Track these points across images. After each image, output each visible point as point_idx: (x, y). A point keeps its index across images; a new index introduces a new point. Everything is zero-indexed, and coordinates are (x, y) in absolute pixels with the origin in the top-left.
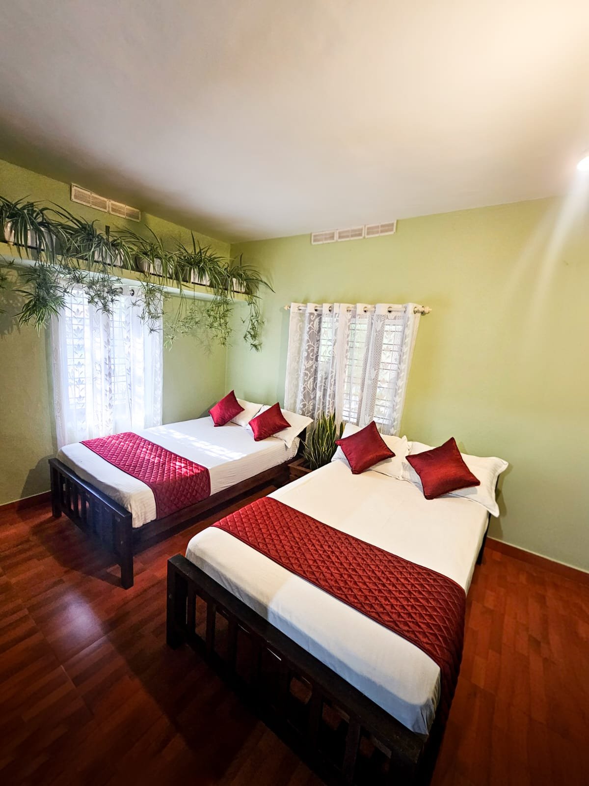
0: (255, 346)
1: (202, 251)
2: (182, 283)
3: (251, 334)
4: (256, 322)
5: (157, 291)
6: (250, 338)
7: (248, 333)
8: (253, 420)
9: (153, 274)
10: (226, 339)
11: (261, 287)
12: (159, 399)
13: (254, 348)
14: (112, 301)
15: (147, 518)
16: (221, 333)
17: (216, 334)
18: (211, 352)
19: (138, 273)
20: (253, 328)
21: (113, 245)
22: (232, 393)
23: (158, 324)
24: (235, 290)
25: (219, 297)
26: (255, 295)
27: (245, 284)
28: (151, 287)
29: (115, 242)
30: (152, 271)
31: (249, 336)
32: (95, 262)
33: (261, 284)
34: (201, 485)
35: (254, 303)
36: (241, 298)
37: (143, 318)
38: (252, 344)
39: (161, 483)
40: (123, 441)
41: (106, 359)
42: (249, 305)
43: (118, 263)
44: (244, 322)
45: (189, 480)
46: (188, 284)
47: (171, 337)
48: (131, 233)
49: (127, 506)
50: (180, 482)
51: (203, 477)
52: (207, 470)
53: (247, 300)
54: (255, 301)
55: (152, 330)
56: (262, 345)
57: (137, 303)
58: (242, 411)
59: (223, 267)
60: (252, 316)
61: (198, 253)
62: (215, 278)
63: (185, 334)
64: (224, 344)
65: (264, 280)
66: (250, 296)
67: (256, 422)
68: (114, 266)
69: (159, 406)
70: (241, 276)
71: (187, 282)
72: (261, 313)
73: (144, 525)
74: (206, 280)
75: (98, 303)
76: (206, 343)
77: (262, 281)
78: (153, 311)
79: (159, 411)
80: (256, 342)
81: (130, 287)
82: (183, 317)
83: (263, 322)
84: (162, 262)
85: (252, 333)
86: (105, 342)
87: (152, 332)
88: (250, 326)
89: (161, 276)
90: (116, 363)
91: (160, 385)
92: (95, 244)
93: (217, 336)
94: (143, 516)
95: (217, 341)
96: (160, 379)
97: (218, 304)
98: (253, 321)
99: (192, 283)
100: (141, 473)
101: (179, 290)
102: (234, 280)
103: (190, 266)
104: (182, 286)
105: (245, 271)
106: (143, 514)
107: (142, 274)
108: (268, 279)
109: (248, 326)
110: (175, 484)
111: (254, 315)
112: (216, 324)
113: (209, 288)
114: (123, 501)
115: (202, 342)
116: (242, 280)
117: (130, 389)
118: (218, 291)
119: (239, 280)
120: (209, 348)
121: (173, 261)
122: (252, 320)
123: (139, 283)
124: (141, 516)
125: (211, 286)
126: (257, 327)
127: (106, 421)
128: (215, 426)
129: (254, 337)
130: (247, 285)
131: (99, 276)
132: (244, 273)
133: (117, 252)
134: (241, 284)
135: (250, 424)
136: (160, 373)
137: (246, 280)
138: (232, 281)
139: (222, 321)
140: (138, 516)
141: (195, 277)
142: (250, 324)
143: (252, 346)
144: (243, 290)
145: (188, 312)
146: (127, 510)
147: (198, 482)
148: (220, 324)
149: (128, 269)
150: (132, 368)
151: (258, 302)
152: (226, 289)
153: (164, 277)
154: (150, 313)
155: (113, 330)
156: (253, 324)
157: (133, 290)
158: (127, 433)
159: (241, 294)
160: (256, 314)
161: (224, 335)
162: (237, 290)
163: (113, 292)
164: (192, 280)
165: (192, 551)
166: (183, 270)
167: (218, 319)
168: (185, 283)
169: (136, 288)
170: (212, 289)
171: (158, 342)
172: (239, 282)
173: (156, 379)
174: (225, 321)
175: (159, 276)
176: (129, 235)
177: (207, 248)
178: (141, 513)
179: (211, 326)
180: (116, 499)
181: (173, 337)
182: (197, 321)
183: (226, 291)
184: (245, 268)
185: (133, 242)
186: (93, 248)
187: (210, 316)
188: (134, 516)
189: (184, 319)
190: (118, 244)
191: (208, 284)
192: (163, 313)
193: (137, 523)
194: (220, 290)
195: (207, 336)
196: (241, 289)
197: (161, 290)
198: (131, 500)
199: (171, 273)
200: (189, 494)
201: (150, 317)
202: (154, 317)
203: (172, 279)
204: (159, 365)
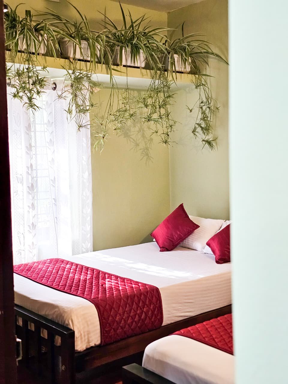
0: (209, 143)
1: (134, 25)
2: (112, 67)
3: (201, 127)
4: (208, 109)
5: (85, 78)
6: (201, 132)
7: (197, 126)
8: (213, 239)
9: (79, 60)
10: (168, 135)
11: (212, 61)
12: (89, 219)
13: (207, 145)
14: (38, 93)
15: (90, 339)
16: (161, 128)
17: (155, 129)
18: (148, 156)
19: (63, 60)
20: (204, 118)
21: (37, 30)
22: (181, 206)
23: (86, 118)
24: (177, 69)
25: (157, 81)
26: (204, 73)
27: (190, 61)
28: (77, 74)
29: (39, 26)
30: (78, 56)
31: (199, 129)
32: (19, 51)
33: (212, 58)
34: (152, 307)
35: (203, 85)
36: (186, 80)
37: (70, 112)
38: (203, 141)
39: (104, 300)
40: (51, 265)
41: (28, 167)
42: (196, 88)
43: (42, 51)
44: (191, 111)
45: (136, 298)
46: (118, 68)
47: (102, 135)
48: (53, 15)
49: (68, 321)
50: (125, 300)
51: (153, 297)
52: (157, 289)
53: (194, 81)
54: (205, 81)
55: (80, 126)
56: (217, 141)
57: (64, 95)
58: (196, 228)
59: (160, 42)
60: (202, 102)
61: (130, 27)
62: (152, 55)
63: (118, 131)
64: (166, 142)
65: (216, 51)
66: (197, 76)
67: (216, 241)
68: (38, 54)
69: (89, 228)
70: (184, 49)
71: (118, 65)
72: (214, 96)
73: (87, 349)
74: (141, 61)
75: (23, 97)
76: (142, 145)
77: (213, 54)
78: (80, 102)
79: (89, 235)
80: (210, 137)
81: (52, 79)
82: (115, 109)
83: (217, 108)
84: (89, 44)
85: (203, 126)
86: (27, 147)
87: (81, 129)
88: (200, 116)
89: (89, 61)
90: (39, 175)
91: (90, 201)
92: (19, 31)
93: (157, 132)
94: (86, 337)
95: (157, 139)
96: (89, 194)
97: (157, 91)
98: (204, 108)
99: (124, 66)
100: (79, 291)
101: (109, 76)
102: (176, 56)
103: (121, 44)
104: (112, 71)
105: (189, 42)
106: (86, 333)
107: (67, 60)
108: (220, 49)
109: (197, 115)
110: (120, 302)
111: (205, 100)
112: (155, 116)
113: (144, 71)
114: (63, 317)
115: (137, 145)
116: (186, 55)
117: (56, 205)
118: (156, 72)
119: (182, 55)
120: (146, 152)
121: (102, 41)
122: (201, 108)
123: (64, 72)
124: (85, 336)
125: (147, 67)
126: (209, 115)
127: (29, 246)
128: (160, 251)
129: (206, 129)
130: (193, 62)
131: (23, 67)
132: (189, 45)
133: (40, 38)
134: (184, 61)
135: (208, 244)
136: (89, 185)
137: (191, 55)
138: (172, 57)
139: (163, 111)
140: (81, 335)
141: (126, 59)
142: (200, 114)
143: (204, 142)
144: (188, 69)
145: (121, 102)
146: (68, 326)
147: (147, 303)
148: (160, 116)
149: (53, 56)
150: (56, 177)
151: (208, 82)
152: (166, 70)
153: (92, 62)
154: (78, 106)
155: (35, 136)
156: (203, 113)
157: (55, 84)
158: (54, 259)
159: (186, 75)
160: (207, 99)
161: (165, 131)
162: (180, 70)
163: (40, 82)
164: (124, 63)
165: (151, 355)
166: (112, 51)
167: (158, 109)
168: (115, 67)
169: (58, 80)
170: (148, 71)
171: (85, 145)
172: (182, 58)
173: (84, 194)
174: (167, 111)
175: (86, 61)
176: (52, 17)
177: (141, 19)
178: (84, 332)
179: (149, 119)
180: (54, 316)
181: (104, 135)
182: (131, 113)
183: (166, 73)
184: (190, 39)
185: (56, 25)
186: (18, 36)
187: (146, 106)
188: (77, 334)
189: (116, 112)
190: (42, 28)
191: (143, 65)
192: (92, 105)
193: (80, 346)
194: (158, 72)
195: (143, 136)
196: (185, 68)
197: (89, 77)
198: (73, 315)
199: (99, 56)
200: (137, 316)
201: (78, 111)
202: (82, 110)
203: (100, 63)
204: (87, 175)
